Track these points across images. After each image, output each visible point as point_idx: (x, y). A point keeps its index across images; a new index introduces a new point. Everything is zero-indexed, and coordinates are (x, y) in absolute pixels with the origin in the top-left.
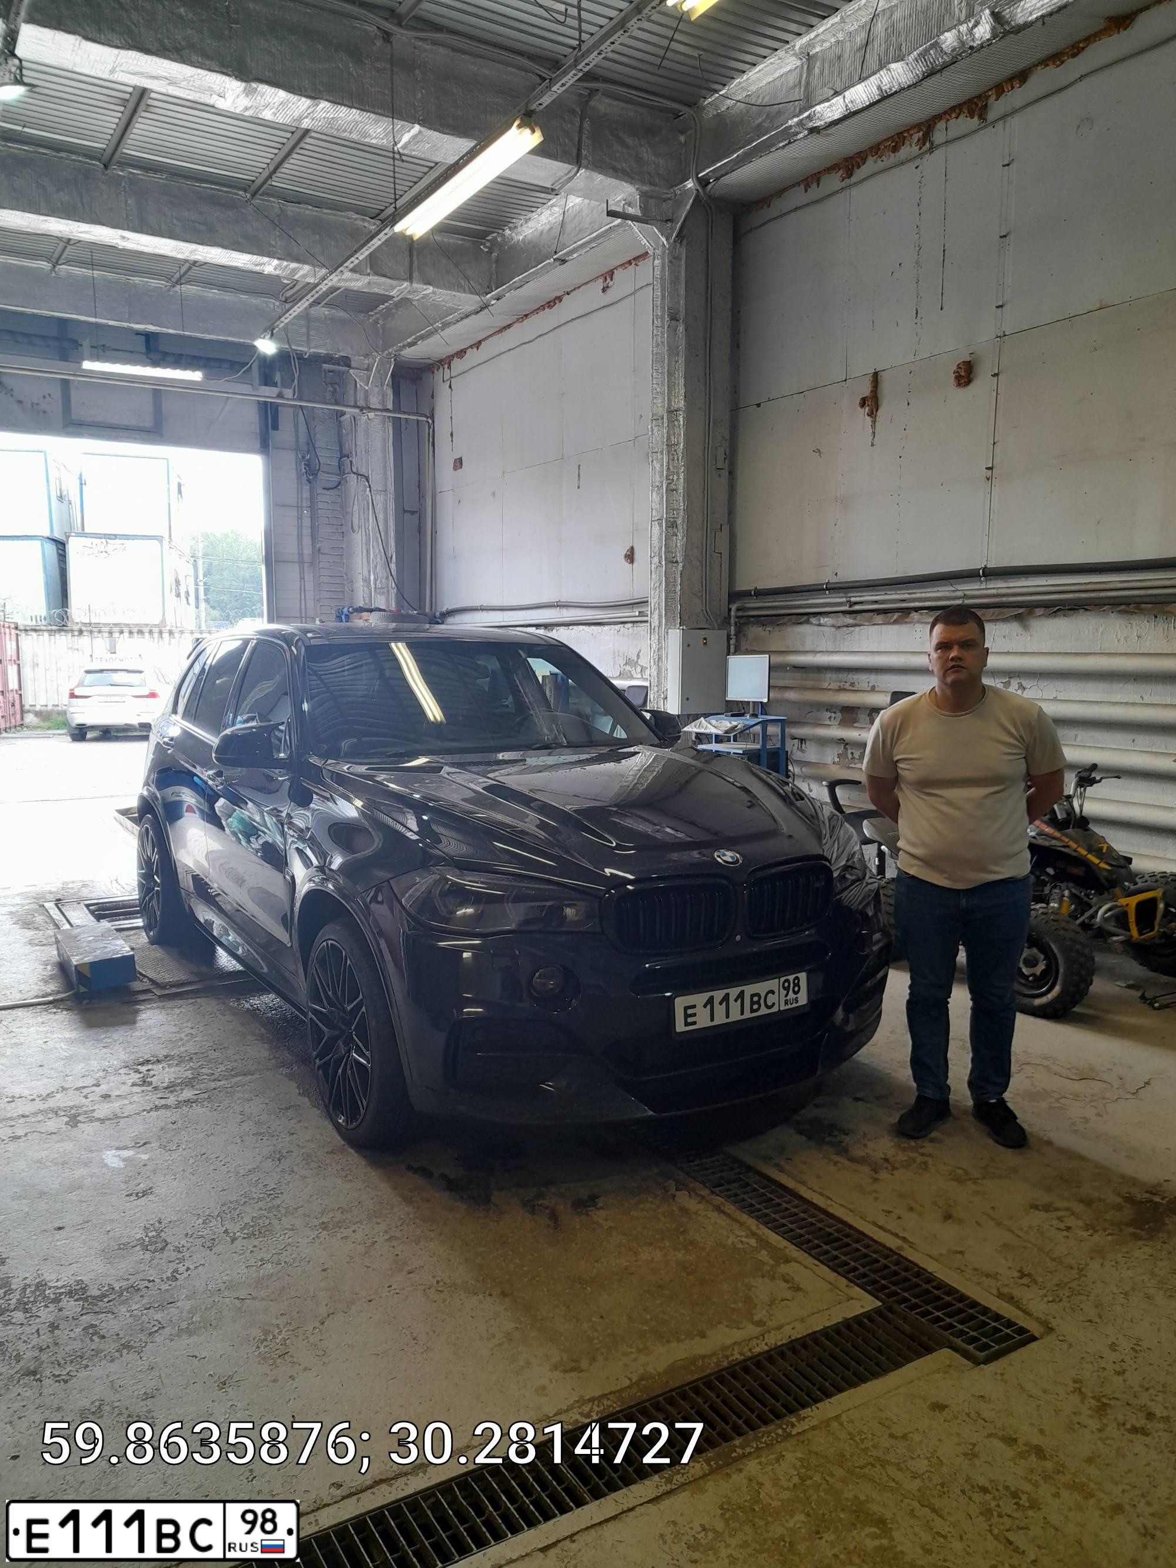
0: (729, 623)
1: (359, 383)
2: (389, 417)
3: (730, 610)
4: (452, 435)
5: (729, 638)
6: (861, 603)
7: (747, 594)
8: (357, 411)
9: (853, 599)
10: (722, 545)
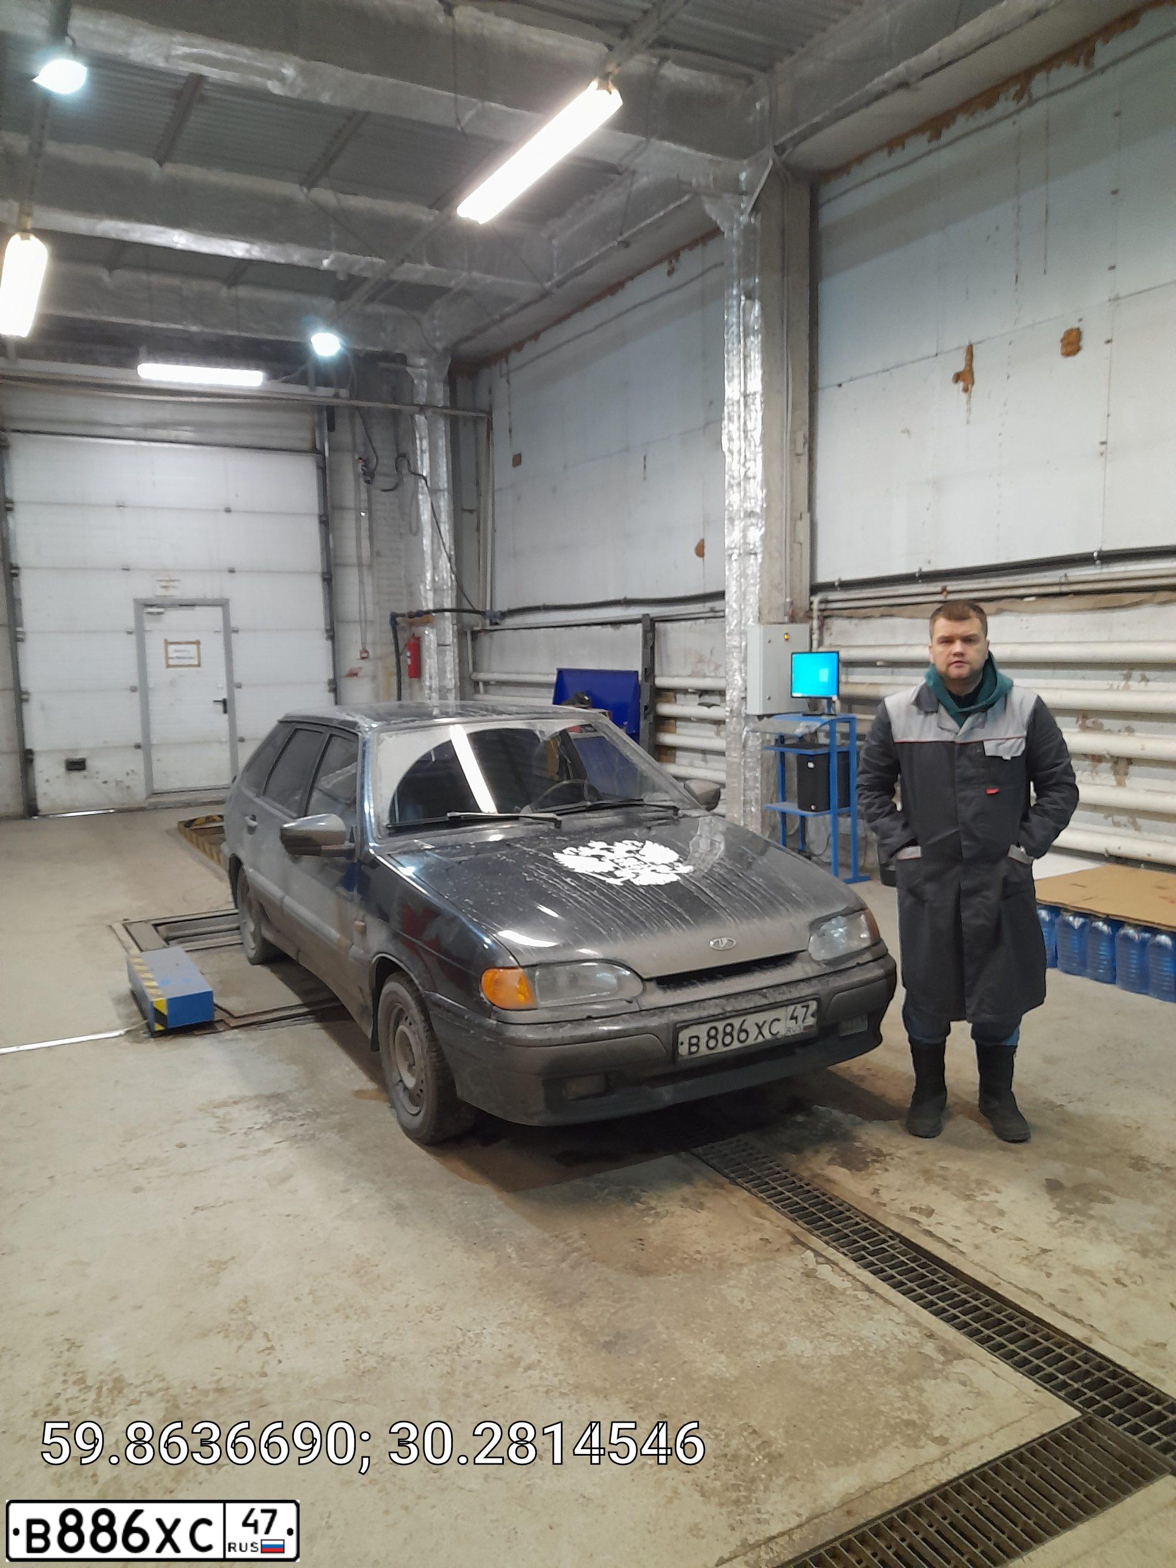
0: (811, 618)
1: (416, 381)
2: (446, 415)
3: (811, 603)
4: (510, 431)
5: (811, 634)
7: (830, 587)
9: (949, 588)
10: (804, 535)
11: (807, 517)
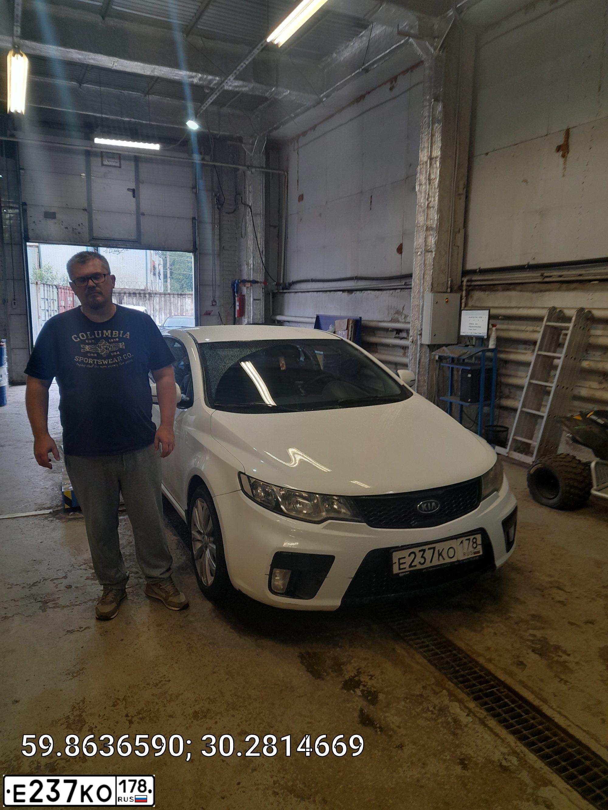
0: (462, 290)
1: (247, 152)
2: (263, 172)
3: (462, 282)
4: (298, 181)
5: (461, 299)
6: (550, 277)
7: (474, 272)
8: (246, 168)
9: (545, 274)
10: (460, 242)
11: (462, 231)
